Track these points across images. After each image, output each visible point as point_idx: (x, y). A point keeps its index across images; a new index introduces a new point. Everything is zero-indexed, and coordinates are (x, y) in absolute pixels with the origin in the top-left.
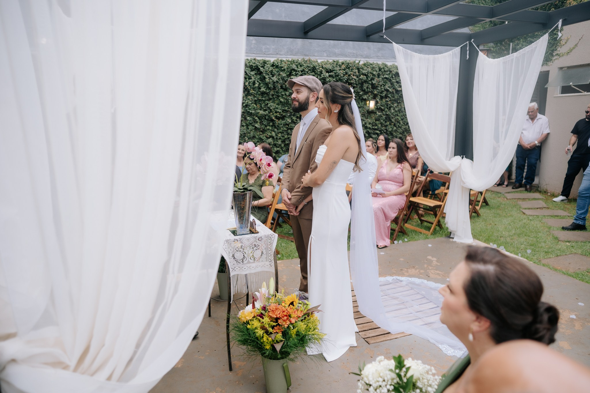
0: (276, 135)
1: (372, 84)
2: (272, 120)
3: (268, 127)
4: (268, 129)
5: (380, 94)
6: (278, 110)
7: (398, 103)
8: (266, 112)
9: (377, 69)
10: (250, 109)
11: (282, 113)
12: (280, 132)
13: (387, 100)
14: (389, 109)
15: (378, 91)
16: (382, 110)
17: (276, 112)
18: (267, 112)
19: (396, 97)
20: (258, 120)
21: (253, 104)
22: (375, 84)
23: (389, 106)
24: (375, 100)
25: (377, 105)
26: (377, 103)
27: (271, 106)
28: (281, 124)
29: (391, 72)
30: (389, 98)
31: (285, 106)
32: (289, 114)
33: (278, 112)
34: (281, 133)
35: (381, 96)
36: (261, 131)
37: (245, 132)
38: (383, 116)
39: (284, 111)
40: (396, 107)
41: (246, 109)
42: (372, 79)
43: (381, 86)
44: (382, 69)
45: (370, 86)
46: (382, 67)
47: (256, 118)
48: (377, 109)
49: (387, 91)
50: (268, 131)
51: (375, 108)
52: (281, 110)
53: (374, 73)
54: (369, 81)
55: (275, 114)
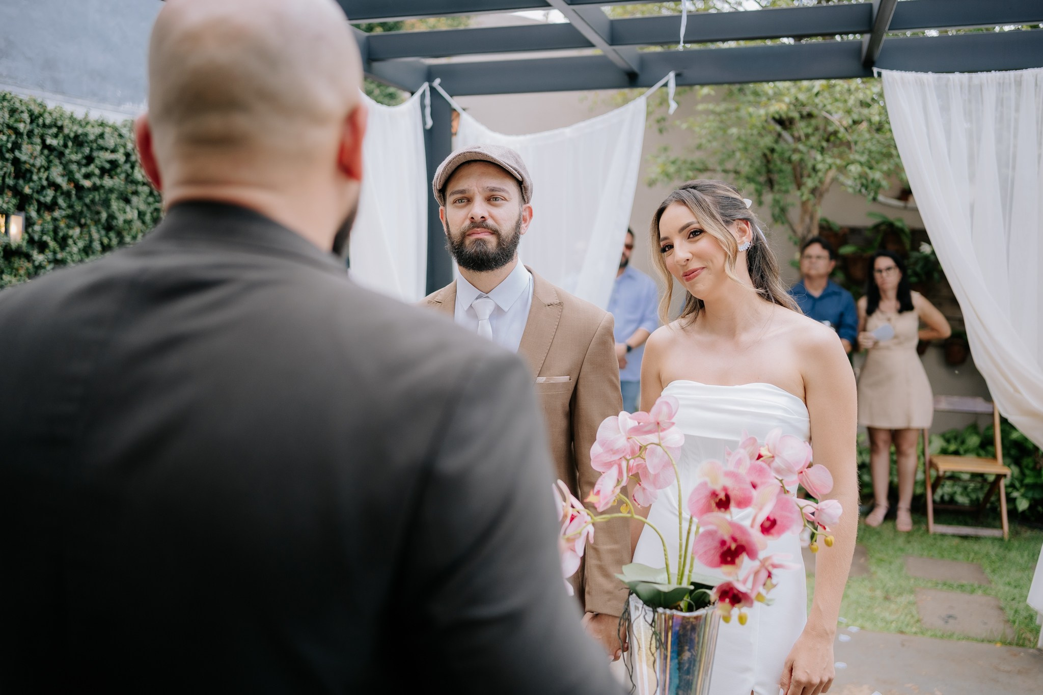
1: (16, 162)
5: (35, 196)
7: (82, 226)
9: (26, 116)
13: (57, 214)
14: (63, 242)
15: (31, 184)
16: (42, 247)
19: (78, 208)
22: (25, 162)
23: (61, 234)
24: (23, 214)
25: (30, 230)
26: (28, 223)
29: (61, 128)
30: (60, 208)
35: (38, 201)
38: (45, 263)
40: (79, 238)
42: (16, 146)
43: (39, 170)
44: (38, 117)
45: (10, 168)
46: (37, 110)
48: (31, 241)
49: (56, 187)
51: (23, 239)
53: (21, 127)
54: (8, 151)
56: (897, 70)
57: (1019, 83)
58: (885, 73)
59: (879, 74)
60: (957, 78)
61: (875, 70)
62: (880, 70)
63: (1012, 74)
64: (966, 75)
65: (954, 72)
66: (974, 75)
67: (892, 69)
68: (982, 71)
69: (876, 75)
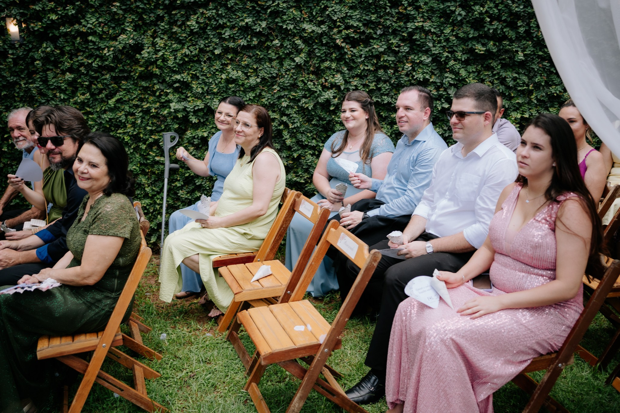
0: (346, 82)
2: (339, 48)
3: (327, 64)
4: (329, 68)
6: (351, 22)
8: (322, 26)
10: (284, 22)
11: (362, 29)
12: (357, 76)
17: (348, 27)
18: (324, 28)
20: (302, 46)
21: (291, 10)
27: (336, 13)
28: (361, 56)
31: (370, 11)
32: (379, 32)
33: (352, 27)
34: (361, 77)
36: (313, 73)
37: (274, 75)
39: (368, 23)
41: (276, 20)
47: (298, 42)
50: (328, 72)
52: (360, 21)
55: (344, 32)
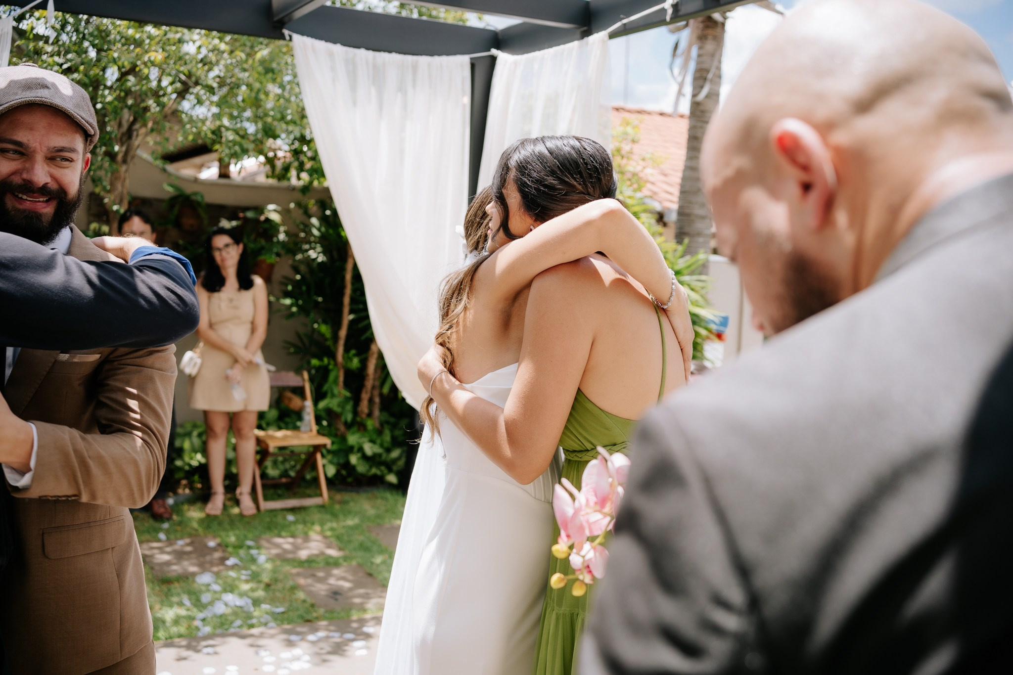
56: (308, 36)
57: (415, 68)
58: (296, 37)
59: (290, 37)
60: (363, 54)
61: (286, 32)
62: (291, 33)
63: (409, 58)
64: (371, 53)
65: (359, 48)
66: (377, 54)
67: (303, 34)
68: (384, 51)
69: (288, 38)
